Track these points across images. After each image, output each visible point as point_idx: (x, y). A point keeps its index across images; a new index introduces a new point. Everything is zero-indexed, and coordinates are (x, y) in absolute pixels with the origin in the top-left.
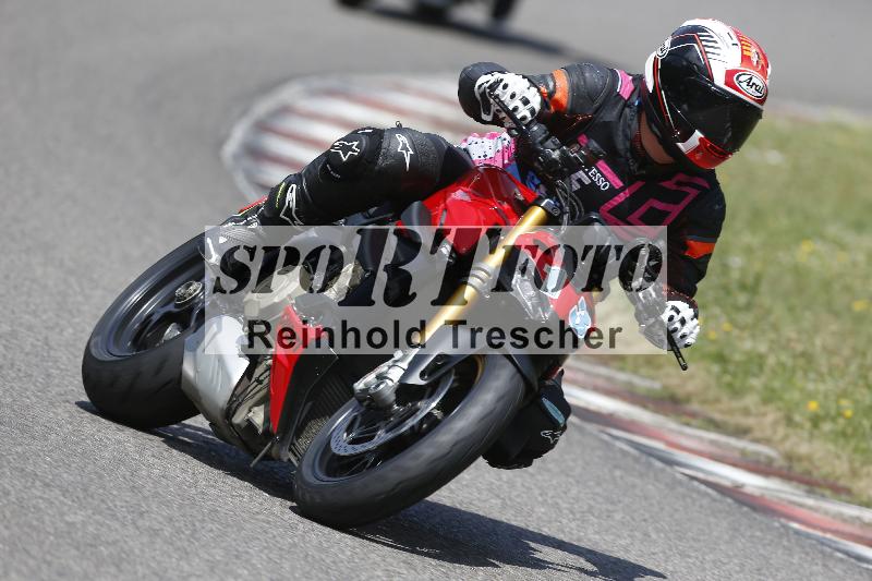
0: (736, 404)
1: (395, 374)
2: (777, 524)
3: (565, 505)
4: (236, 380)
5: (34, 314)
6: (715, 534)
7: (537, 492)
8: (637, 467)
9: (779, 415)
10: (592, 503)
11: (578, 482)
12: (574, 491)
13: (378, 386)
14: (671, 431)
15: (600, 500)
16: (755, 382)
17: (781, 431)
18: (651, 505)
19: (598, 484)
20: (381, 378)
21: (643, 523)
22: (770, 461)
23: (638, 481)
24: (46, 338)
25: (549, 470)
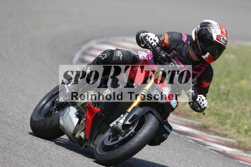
0: (223, 128)
1: (122, 121)
2: (236, 162)
3: (175, 159)
4: (75, 125)
5: (19, 109)
6: (218, 165)
7: (166, 155)
8: (195, 147)
9: (236, 130)
10: (182, 157)
11: (178, 152)
12: (177, 154)
13: (117, 125)
14: (205, 136)
15: (185, 157)
16: (228, 121)
17: (236, 135)
18: (200, 158)
19: (184, 152)
20: (118, 122)
21: (197, 163)
22: (234, 143)
23: (195, 151)
24: (23, 116)
25: (169, 149)
